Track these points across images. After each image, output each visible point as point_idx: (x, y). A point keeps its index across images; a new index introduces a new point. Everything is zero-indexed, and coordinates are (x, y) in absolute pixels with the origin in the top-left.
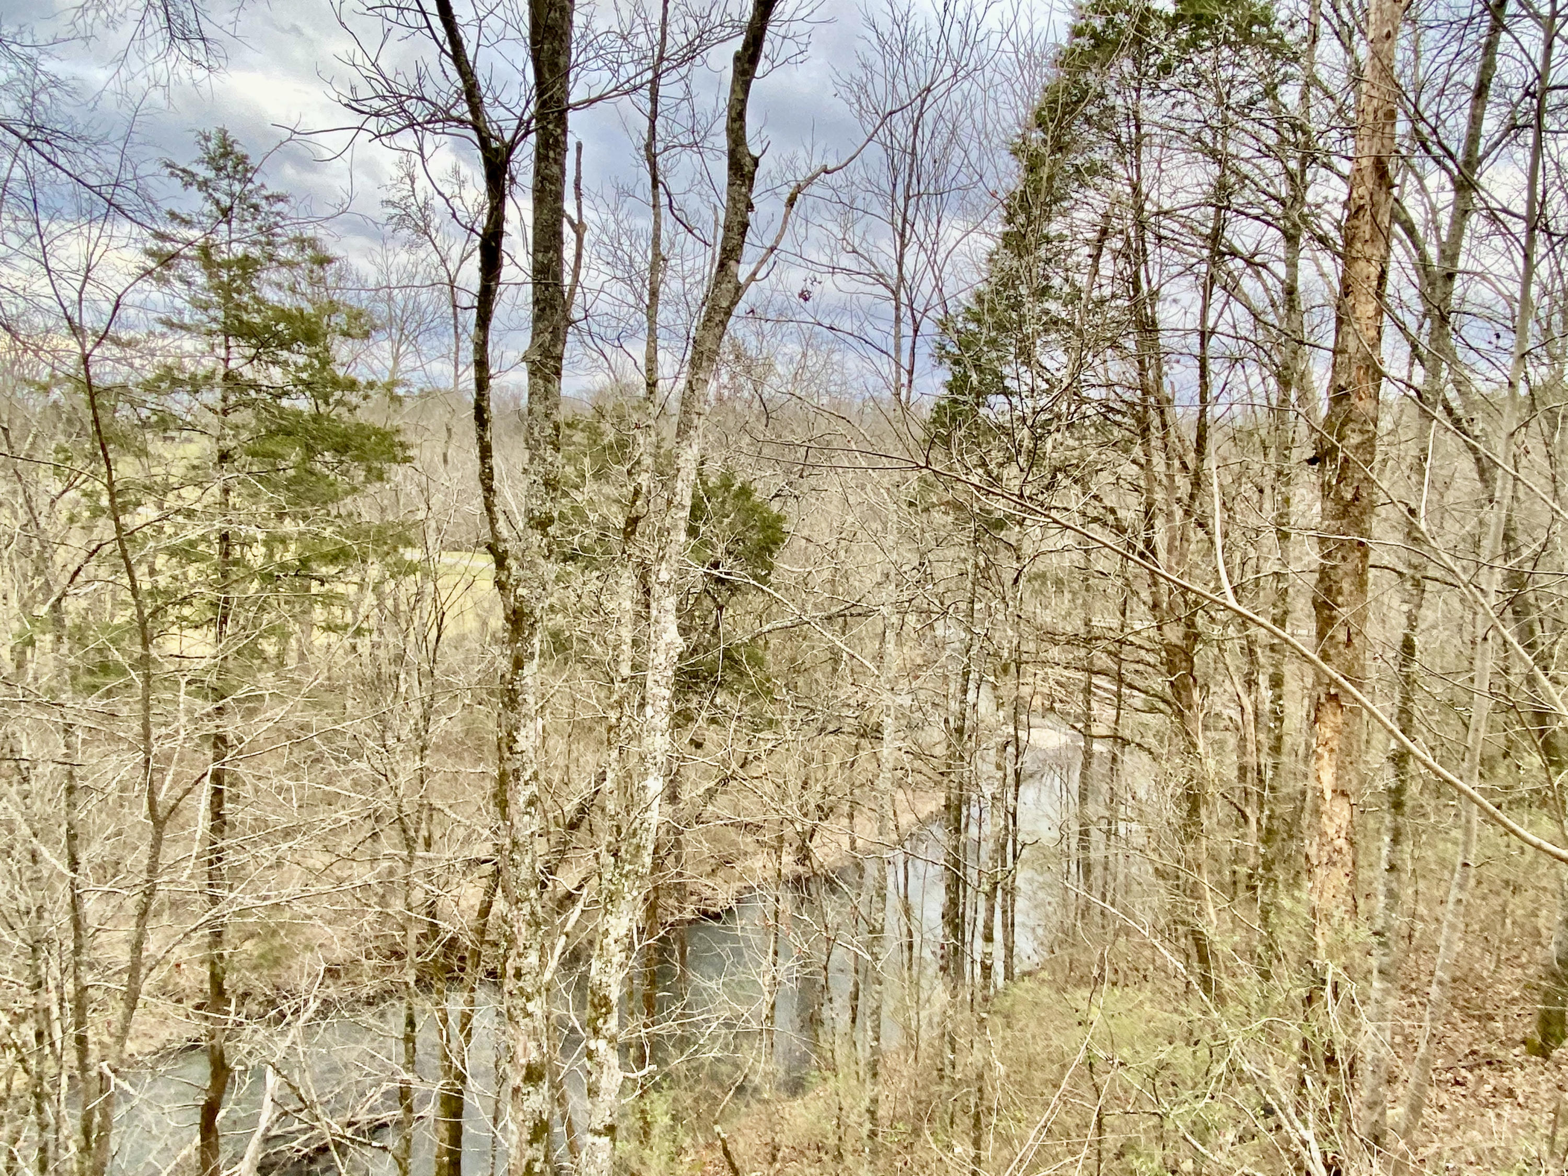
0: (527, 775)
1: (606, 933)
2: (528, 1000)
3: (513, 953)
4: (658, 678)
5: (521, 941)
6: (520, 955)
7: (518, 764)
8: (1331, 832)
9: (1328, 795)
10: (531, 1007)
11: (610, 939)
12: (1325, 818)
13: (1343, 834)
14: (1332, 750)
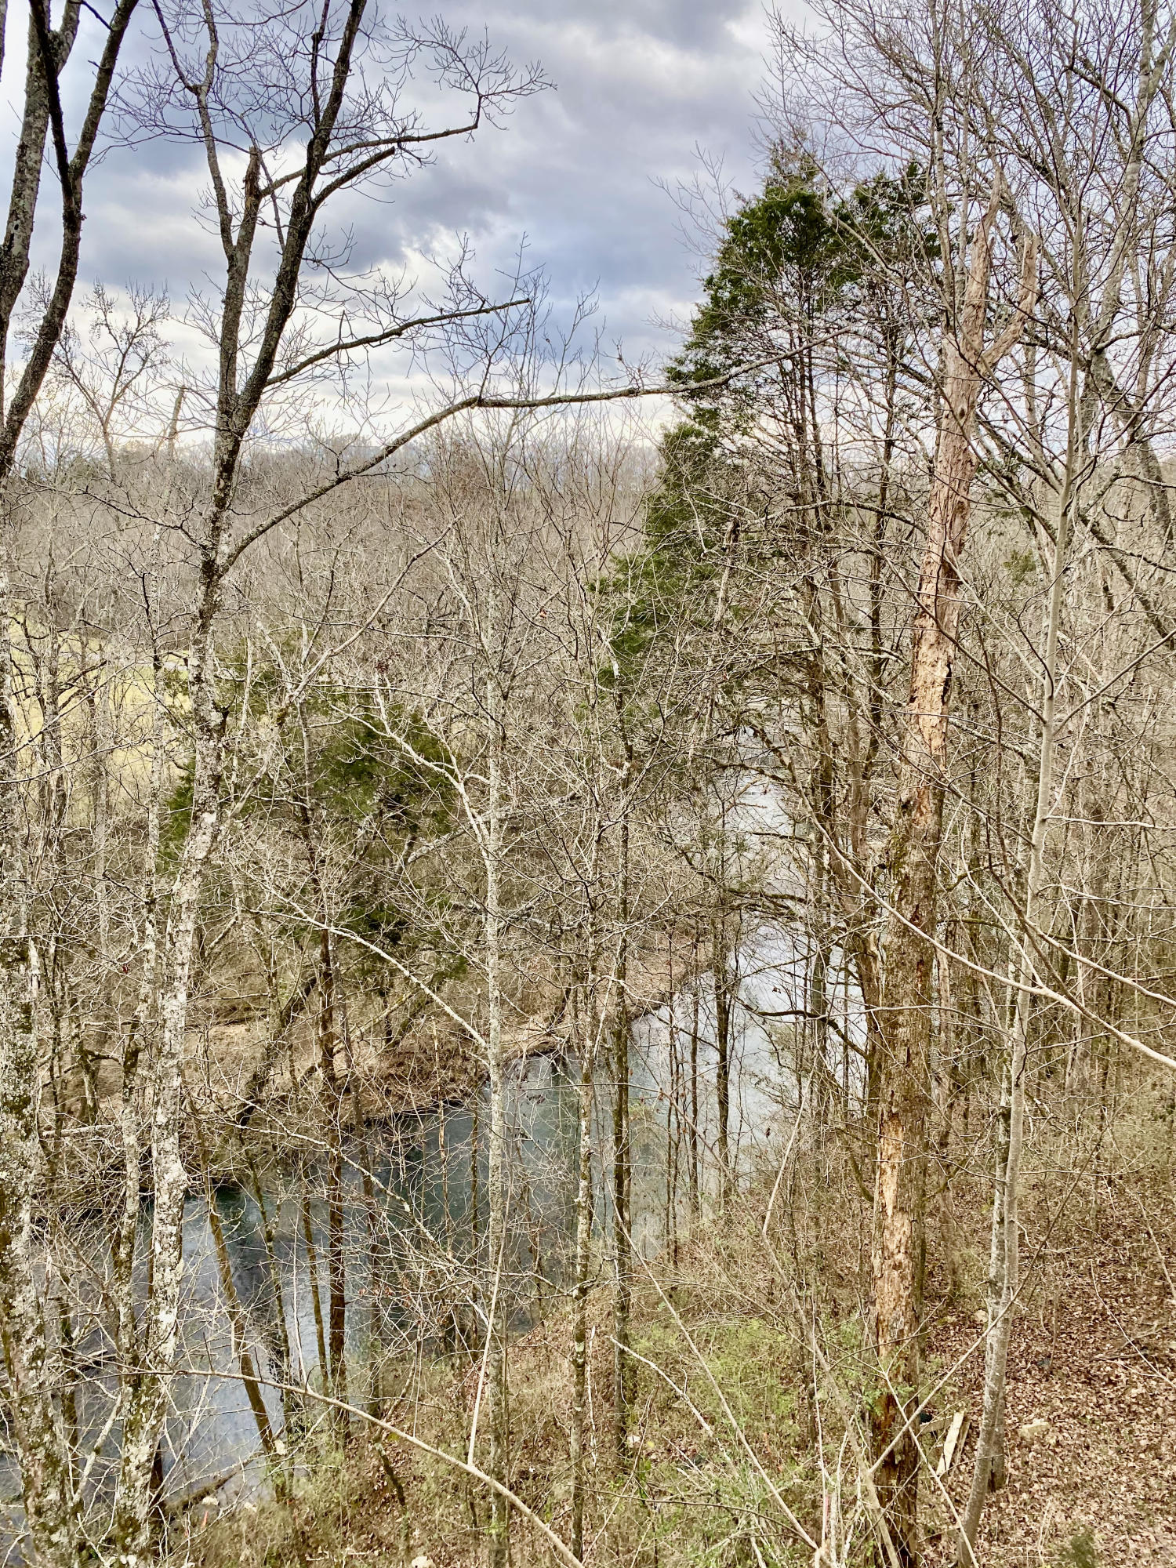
0: (29, 1333)
1: (127, 1461)
2: (52, 1532)
3: (32, 1493)
4: (164, 1216)
5: (39, 1484)
6: (38, 1495)
7: (18, 1327)
8: (892, 1247)
9: (890, 1211)
10: (55, 1538)
11: (132, 1467)
12: (887, 1233)
13: (903, 1250)
14: (893, 1167)
